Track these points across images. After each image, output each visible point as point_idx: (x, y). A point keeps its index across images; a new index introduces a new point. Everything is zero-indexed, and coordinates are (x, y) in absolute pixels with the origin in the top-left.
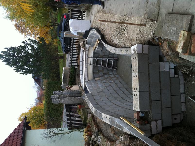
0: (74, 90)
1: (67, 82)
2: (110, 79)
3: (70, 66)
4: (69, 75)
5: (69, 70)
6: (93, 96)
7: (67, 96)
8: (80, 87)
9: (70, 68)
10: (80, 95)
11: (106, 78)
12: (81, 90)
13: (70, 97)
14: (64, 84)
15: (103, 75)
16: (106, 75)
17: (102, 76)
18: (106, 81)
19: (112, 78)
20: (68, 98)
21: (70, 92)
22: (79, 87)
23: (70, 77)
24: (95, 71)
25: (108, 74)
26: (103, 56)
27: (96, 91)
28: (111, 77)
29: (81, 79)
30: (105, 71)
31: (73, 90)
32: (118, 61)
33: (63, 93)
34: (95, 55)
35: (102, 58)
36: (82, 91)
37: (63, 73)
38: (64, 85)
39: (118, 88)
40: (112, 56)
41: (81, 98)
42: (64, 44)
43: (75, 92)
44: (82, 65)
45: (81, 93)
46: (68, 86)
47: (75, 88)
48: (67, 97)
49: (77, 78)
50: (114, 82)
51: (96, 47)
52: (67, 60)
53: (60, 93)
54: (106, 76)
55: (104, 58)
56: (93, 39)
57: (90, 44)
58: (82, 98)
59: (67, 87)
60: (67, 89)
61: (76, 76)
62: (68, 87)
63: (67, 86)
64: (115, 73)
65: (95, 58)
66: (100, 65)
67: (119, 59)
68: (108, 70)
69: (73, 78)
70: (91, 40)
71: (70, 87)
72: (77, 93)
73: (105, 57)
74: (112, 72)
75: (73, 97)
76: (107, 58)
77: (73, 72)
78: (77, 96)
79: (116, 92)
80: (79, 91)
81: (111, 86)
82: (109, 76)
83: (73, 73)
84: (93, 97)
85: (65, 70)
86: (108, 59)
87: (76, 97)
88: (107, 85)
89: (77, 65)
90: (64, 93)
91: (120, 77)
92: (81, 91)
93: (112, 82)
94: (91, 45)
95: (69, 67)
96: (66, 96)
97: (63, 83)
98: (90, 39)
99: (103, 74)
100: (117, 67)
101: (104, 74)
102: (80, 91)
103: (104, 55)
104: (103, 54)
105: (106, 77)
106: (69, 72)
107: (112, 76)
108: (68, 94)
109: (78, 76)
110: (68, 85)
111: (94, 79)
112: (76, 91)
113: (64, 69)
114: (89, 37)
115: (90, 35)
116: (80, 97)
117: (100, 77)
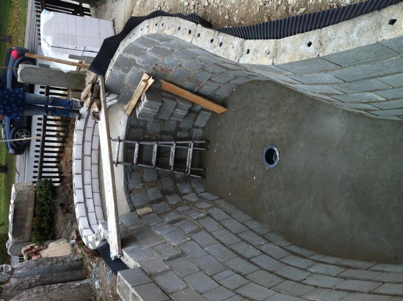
0: (57, 258)
1: (27, 233)
2: (187, 208)
3: (36, 180)
4: (31, 209)
5: (32, 193)
6: (150, 276)
7: (30, 284)
8: (76, 246)
9: (35, 185)
10: (78, 274)
11: (174, 208)
12: (80, 257)
13: (43, 284)
14: (17, 240)
15: (160, 196)
16: (173, 197)
17: (159, 201)
18: (179, 216)
19: (196, 202)
20: (35, 290)
21: (41, 267)
22: (73, 245)
23: (35, 215)
24: (131, 186)
25: (176, 193)
26: (157, 135)
27: (155, 254)
28: (192, 202)
29: (77, 217)
30: (167, 184)
31: (52, 258)
32: (207, 149)
33: (16, 272)
34: (133, 130)
35: (157, 140)
36: (87, 260)
37: (12, 201)
38: (15, 244)
39: (231, 235)
40: (186, 135)
41: (84, 286)
42: (11, 129)
43: (61, 264)
44: (80, 172)
45: (82, 265)
46: (32, 245)
47: (56, 249)
48: (31, 287)
49: (60, 217)
50: (209, 215)
51: (139, 101)
52: (17, 175)
53: (3, 273)
54: (173, 200)
55: (161, 140)
56: (130, 73)
57: (114, 93)
58: (90, 287)
59: (28, 250)
60: (29, 258)
61: (56, 211)
62: (32, 248)
63: (28, 247)
64: (200, 189)
65: (134, 142)
66: (150, 163)
67: (209, 142)
68: (176, 181)
69: (44, 218)
70: (123, 77)
71: (36, 247)
72: (68, 269)
73: (164, 136)
74: (188, 185)
75: (55, 286)
76: (172, 141)
77: (47, 199)
78: (67, 278)
79: (233, 251)
80: (76, 258)
81: (204, 229)
82: (183, 200)
83: (45, 202)
84: (153, 284)
85: (18, 194)
86: (177, 145)
87: (66, 282)
88: (188, 230)
89: (57, 175)
90: (20, 272)
91: (221, 198)
92: (82, 259)
93: (202, 218)
94: (118, 94)
95: (31, 184)
96: (26, 283)
97: (10, 236)
98: (118, 72)
99: (159, 192)
100: (205, 169)
101: (165, 193)
102: (77, 261)
103: (162, 132)
104: (158, 130)
105: (174, 203)
106: (32, 200)
107: (192, 198)
108: (33, 276)
109: (65, 210)
110: (30, 241)
111: (132, 211)
112: (63, 259)
113: (15, 188)
114: (116, 65)
115: (121, 56)
116: (82, 282)
117: (151, 203)
